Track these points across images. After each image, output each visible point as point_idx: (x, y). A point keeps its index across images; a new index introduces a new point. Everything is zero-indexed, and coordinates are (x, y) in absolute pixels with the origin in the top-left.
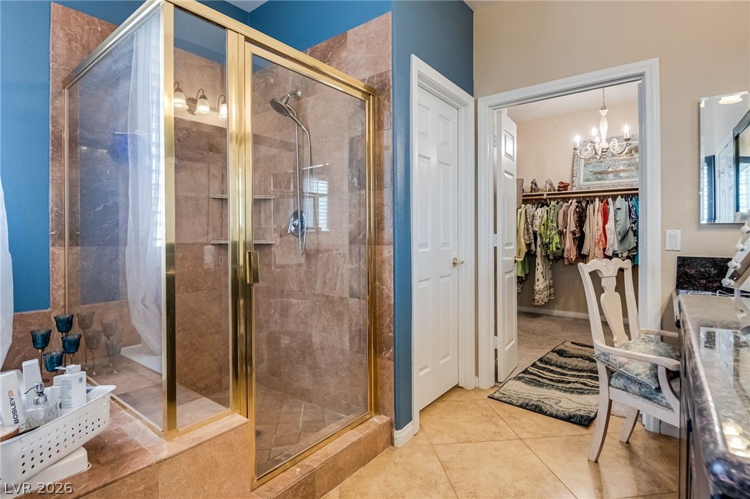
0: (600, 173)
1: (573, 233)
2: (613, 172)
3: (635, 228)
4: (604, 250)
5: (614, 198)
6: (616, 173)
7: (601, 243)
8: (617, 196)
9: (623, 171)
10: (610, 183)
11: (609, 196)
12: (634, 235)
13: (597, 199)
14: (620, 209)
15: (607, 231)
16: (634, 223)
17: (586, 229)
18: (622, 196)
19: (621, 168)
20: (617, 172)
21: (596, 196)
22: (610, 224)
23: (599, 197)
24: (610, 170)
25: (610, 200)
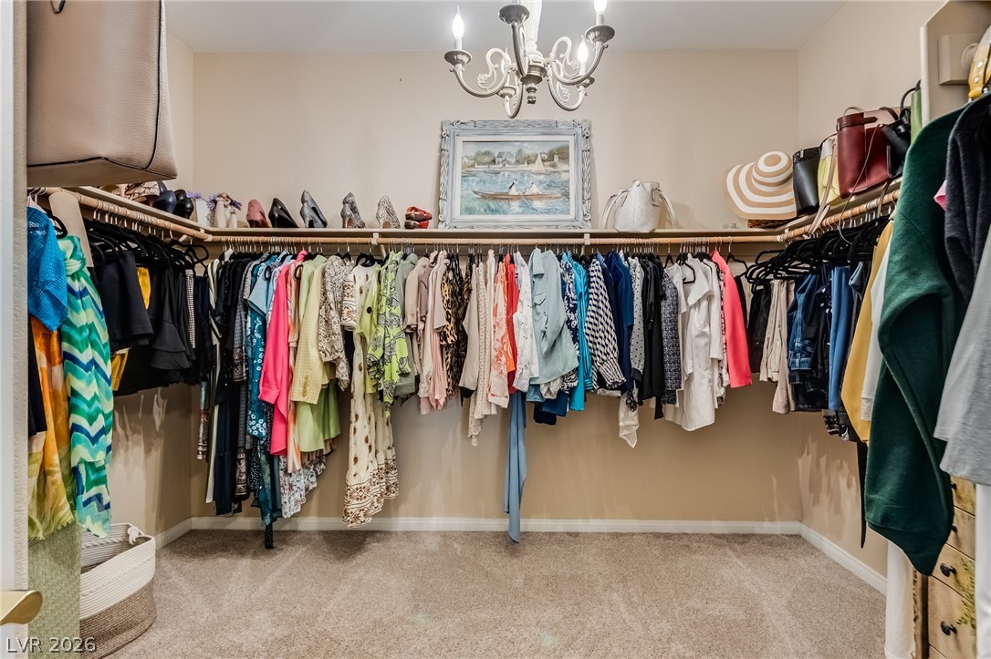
0: (494, 197)
1: (442, 334)
2: (518, 197)
3: (574, 323)
4: (511, 376)
5: (527, 252)
6: (525, 199)
7: (503, 359)
8: (532, 247)
9: (539, 197)
10: (512, 219)
11: (515, 247)
12: (575, 340)
13: (491, 253)
14: (540, 276)
15: (516, 329)
16: (573, 310)
17: (470, 324)
18: (542, 247)
19: (535, 190)
20: (527, 197)
21: (488, 246)
22: (523, 314)
23: (496, 247)
24: (513, 192)
25: (518, 256)
